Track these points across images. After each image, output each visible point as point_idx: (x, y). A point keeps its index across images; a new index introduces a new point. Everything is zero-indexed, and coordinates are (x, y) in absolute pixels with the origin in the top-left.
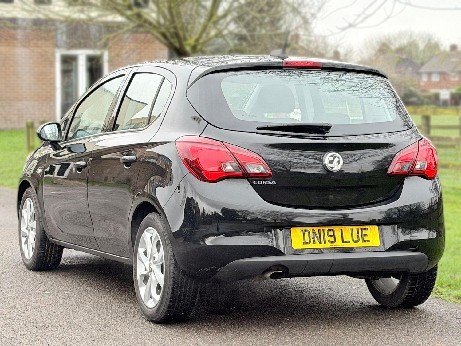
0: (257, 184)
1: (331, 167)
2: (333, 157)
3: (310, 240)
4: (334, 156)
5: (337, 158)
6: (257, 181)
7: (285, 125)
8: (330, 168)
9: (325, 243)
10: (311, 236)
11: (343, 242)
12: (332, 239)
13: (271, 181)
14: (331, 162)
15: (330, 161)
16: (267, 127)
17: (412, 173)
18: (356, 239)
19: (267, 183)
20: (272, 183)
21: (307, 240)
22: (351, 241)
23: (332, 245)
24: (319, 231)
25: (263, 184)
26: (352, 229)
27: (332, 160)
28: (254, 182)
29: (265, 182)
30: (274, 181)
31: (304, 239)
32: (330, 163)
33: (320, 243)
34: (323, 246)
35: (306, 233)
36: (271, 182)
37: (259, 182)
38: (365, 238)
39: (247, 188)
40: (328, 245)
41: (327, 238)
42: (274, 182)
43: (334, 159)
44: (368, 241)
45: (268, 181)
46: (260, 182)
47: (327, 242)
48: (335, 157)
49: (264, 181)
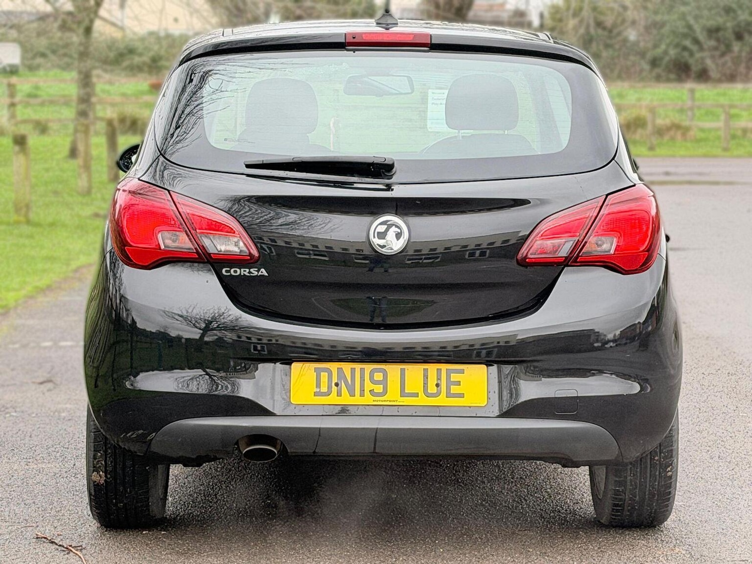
0: (229, 274)
1: (380, 246)
2: (386, 226)
3: (330, 387)
4: (389, 223)
5: (394, 227)
6: (228, 269)
7: (296, 160)
8: (378, 246)
9: (362, 394)
10: (335, 380)
11: (403, 394)
12: (379, 389)
13: (256, 269)
14: (382, 235)
15: (378, 233)
16: (261, 163)
17: (575, 261)
18: (432, 389)
19: (250, 272)
20: (260, 273)
21: (324, 389)
22: (421, 394)
23: (377, 401)
24: (353, 370)
25: (242, 274)
26: (426, 370)
27: (383, 231)
28: (224, 270)
29: (245, 272)
30: (263, 270)
31: (318, 385)
32: (379, 238)
33: (352, 394)
34: (357, 400)
35: (324, 376)
36: (258, 271)
37: (232, 270)
38: (454, 389)
39: (207, 282)
40: (368, 399)
41: (368, 386)
42: (263, 272)
43: (387, 230)
44: (461, 396)
45: (252, 270)
46: (235, 272)
47: (367, 392)
48: (390, 226)
49: (242, 270)
